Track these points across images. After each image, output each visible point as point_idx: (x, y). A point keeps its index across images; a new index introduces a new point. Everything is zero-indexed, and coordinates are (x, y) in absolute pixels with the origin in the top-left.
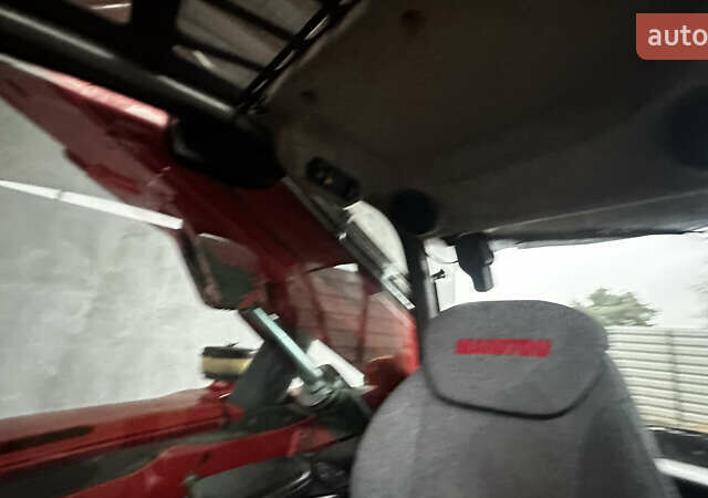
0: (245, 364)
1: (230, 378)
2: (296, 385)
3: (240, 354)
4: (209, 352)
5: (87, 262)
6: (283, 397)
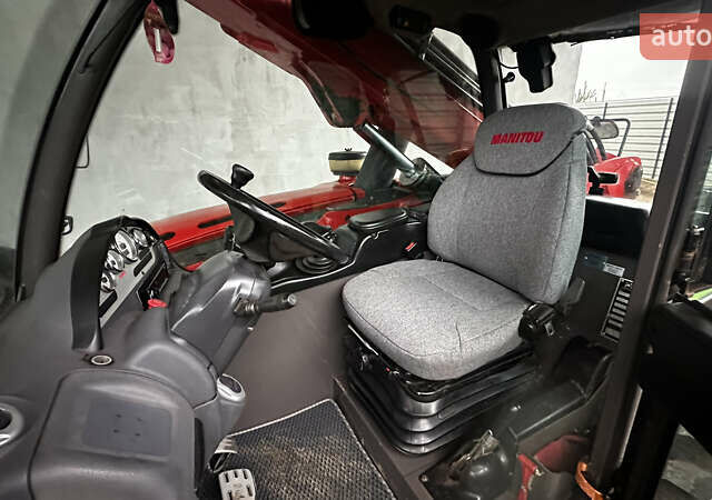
0: (361, 163)
1: (352, 173)
2: (398, 175)
3: (356, 156)
4: (333, 156)
5: (216, 91)
6: (391, 182)
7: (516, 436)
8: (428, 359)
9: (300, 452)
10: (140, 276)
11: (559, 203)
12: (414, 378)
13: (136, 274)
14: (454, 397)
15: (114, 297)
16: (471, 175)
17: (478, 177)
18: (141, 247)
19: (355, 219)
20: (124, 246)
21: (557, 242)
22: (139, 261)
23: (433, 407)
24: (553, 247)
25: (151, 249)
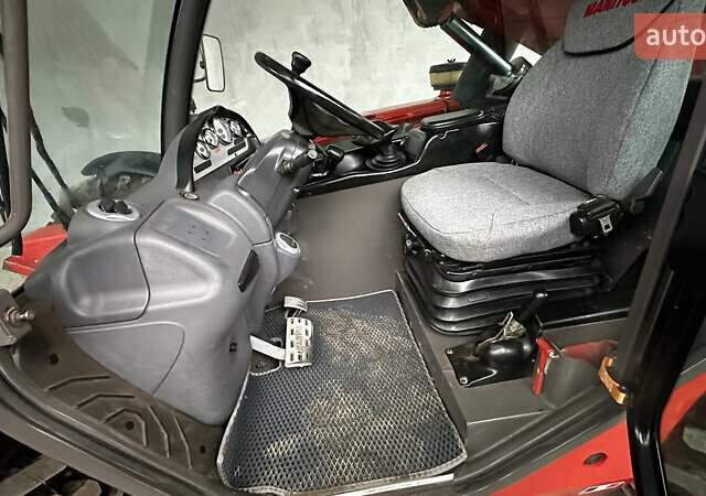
1: (451, 87)
3: (457, 67)
7: (541, 324)
8: (455, 238)
9: (357, 323)
10: (233, 156)
11: (642, 74)
12: (448, 259)
13: (229, 154)
14: (485, 282)
15: (209, 164)
16: (557, 61)
17: (564, 62)
18: (236, 136)
19: (426, 120)
20: (220, 131)
21: (629, 121)
22: (233, 145)
23: (463, 287)
24: (623, 129)
25: (246, 140)
